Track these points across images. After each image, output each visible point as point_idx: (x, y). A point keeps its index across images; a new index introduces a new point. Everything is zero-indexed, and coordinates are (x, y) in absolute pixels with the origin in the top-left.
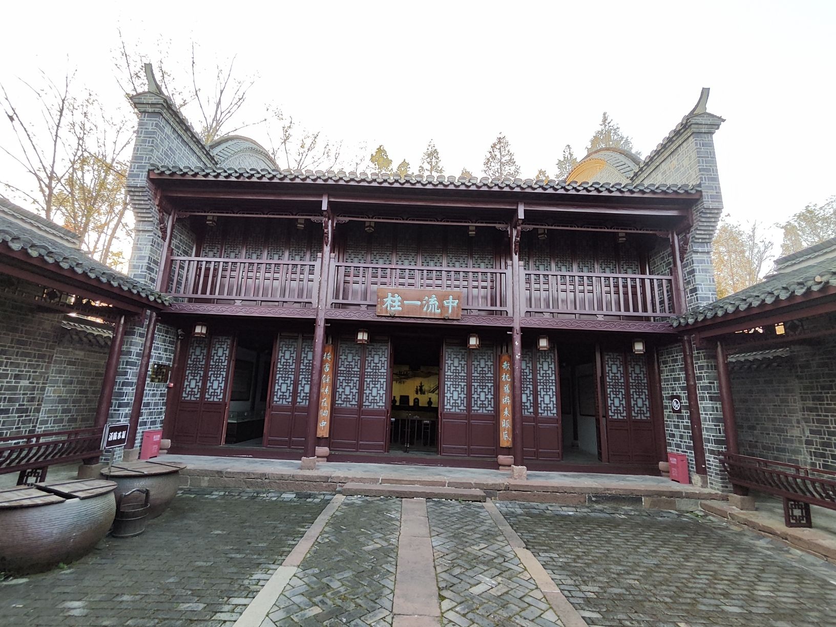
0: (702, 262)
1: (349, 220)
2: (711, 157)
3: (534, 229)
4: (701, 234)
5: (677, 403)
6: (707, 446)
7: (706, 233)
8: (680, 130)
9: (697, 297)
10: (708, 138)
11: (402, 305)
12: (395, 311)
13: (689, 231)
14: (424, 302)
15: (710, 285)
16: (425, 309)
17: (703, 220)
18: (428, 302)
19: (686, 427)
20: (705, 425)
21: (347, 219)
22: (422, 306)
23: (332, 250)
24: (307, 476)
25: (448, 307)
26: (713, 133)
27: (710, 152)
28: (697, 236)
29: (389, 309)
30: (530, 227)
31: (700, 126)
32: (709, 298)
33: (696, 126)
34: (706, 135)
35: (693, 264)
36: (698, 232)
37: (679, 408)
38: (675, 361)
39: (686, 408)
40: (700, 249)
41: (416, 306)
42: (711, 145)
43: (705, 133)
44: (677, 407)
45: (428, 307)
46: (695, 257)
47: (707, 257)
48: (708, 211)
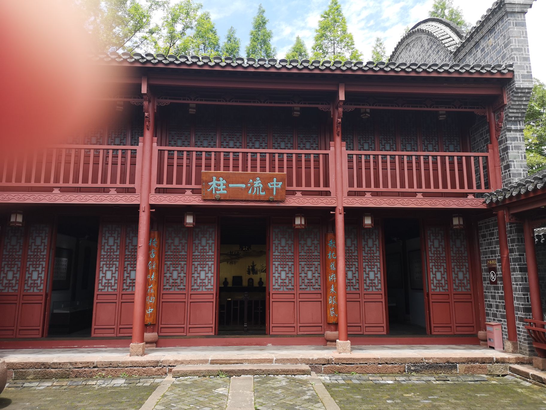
0: (515, 139)
1: (171, 103)
2: (524, 37)
3: (356, 109)
4: (513, 113)
5: (494, 275)
6: (517, 314)
7: (518, 111)
8: (495, 9)
9: (510, 173)
10: (521, 17)
11: (227, 188)
12: (220, 194)
13: (503, 109)
14: (249, 185)
15: (522, 161)
16: (250, 192)
17: (515, 99)
18: (252, 185)
19: (501, 298)
20: (516, 294)
21: (168, 101)
22: (247, 189)
23: (155, 134)
24: (136, 362)
25: (273, 189)
26: (526, 13)
27: (523, 32)
28: (510, 115)
29: (214, 192)
30: (351, 108)
31: (514, 6)
32: (521, 174)
33: (510, 6)
34: (519, 15)
35: (506, 141)
36: (511, 111)
37: (495, 280)
38: (492, 234)
39: (501, 279)
40: (513, 127)
41: (241, 189)
42: (523, 25)
43: (518, 12)
44: (493, 278)
45: (253, 190)
46: (509, 135)
47: (519, 135)
48: (519, 91)
